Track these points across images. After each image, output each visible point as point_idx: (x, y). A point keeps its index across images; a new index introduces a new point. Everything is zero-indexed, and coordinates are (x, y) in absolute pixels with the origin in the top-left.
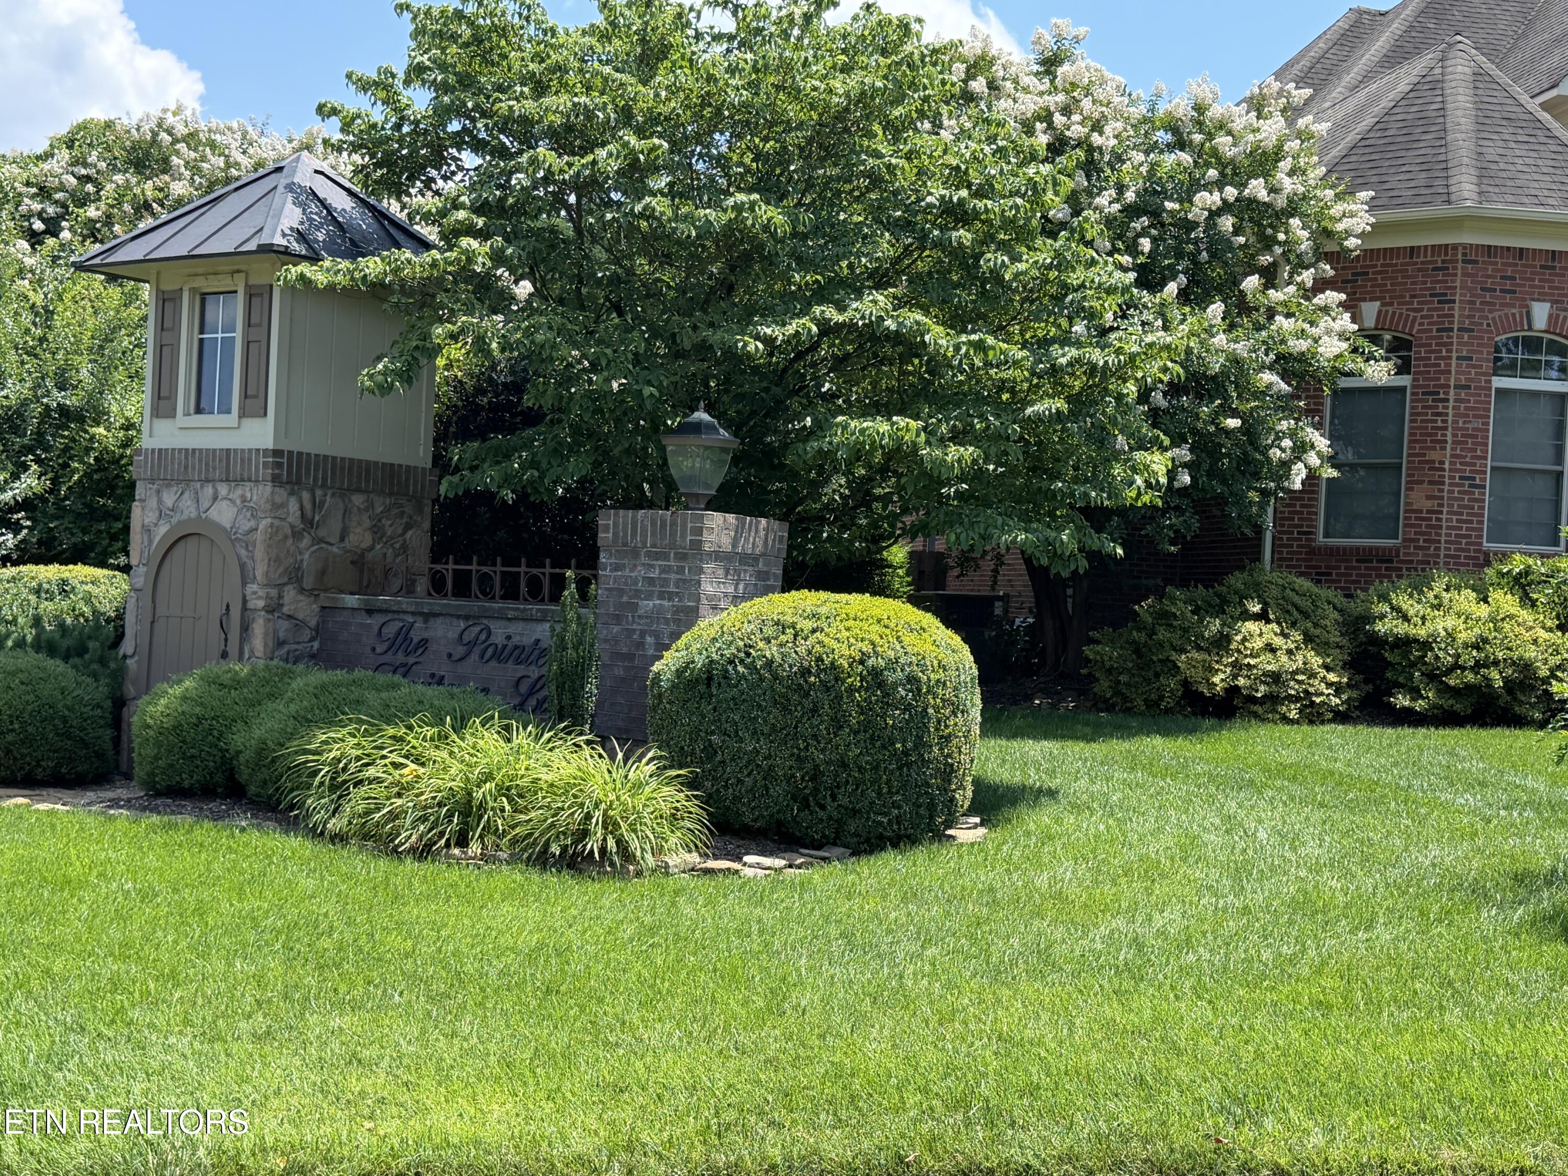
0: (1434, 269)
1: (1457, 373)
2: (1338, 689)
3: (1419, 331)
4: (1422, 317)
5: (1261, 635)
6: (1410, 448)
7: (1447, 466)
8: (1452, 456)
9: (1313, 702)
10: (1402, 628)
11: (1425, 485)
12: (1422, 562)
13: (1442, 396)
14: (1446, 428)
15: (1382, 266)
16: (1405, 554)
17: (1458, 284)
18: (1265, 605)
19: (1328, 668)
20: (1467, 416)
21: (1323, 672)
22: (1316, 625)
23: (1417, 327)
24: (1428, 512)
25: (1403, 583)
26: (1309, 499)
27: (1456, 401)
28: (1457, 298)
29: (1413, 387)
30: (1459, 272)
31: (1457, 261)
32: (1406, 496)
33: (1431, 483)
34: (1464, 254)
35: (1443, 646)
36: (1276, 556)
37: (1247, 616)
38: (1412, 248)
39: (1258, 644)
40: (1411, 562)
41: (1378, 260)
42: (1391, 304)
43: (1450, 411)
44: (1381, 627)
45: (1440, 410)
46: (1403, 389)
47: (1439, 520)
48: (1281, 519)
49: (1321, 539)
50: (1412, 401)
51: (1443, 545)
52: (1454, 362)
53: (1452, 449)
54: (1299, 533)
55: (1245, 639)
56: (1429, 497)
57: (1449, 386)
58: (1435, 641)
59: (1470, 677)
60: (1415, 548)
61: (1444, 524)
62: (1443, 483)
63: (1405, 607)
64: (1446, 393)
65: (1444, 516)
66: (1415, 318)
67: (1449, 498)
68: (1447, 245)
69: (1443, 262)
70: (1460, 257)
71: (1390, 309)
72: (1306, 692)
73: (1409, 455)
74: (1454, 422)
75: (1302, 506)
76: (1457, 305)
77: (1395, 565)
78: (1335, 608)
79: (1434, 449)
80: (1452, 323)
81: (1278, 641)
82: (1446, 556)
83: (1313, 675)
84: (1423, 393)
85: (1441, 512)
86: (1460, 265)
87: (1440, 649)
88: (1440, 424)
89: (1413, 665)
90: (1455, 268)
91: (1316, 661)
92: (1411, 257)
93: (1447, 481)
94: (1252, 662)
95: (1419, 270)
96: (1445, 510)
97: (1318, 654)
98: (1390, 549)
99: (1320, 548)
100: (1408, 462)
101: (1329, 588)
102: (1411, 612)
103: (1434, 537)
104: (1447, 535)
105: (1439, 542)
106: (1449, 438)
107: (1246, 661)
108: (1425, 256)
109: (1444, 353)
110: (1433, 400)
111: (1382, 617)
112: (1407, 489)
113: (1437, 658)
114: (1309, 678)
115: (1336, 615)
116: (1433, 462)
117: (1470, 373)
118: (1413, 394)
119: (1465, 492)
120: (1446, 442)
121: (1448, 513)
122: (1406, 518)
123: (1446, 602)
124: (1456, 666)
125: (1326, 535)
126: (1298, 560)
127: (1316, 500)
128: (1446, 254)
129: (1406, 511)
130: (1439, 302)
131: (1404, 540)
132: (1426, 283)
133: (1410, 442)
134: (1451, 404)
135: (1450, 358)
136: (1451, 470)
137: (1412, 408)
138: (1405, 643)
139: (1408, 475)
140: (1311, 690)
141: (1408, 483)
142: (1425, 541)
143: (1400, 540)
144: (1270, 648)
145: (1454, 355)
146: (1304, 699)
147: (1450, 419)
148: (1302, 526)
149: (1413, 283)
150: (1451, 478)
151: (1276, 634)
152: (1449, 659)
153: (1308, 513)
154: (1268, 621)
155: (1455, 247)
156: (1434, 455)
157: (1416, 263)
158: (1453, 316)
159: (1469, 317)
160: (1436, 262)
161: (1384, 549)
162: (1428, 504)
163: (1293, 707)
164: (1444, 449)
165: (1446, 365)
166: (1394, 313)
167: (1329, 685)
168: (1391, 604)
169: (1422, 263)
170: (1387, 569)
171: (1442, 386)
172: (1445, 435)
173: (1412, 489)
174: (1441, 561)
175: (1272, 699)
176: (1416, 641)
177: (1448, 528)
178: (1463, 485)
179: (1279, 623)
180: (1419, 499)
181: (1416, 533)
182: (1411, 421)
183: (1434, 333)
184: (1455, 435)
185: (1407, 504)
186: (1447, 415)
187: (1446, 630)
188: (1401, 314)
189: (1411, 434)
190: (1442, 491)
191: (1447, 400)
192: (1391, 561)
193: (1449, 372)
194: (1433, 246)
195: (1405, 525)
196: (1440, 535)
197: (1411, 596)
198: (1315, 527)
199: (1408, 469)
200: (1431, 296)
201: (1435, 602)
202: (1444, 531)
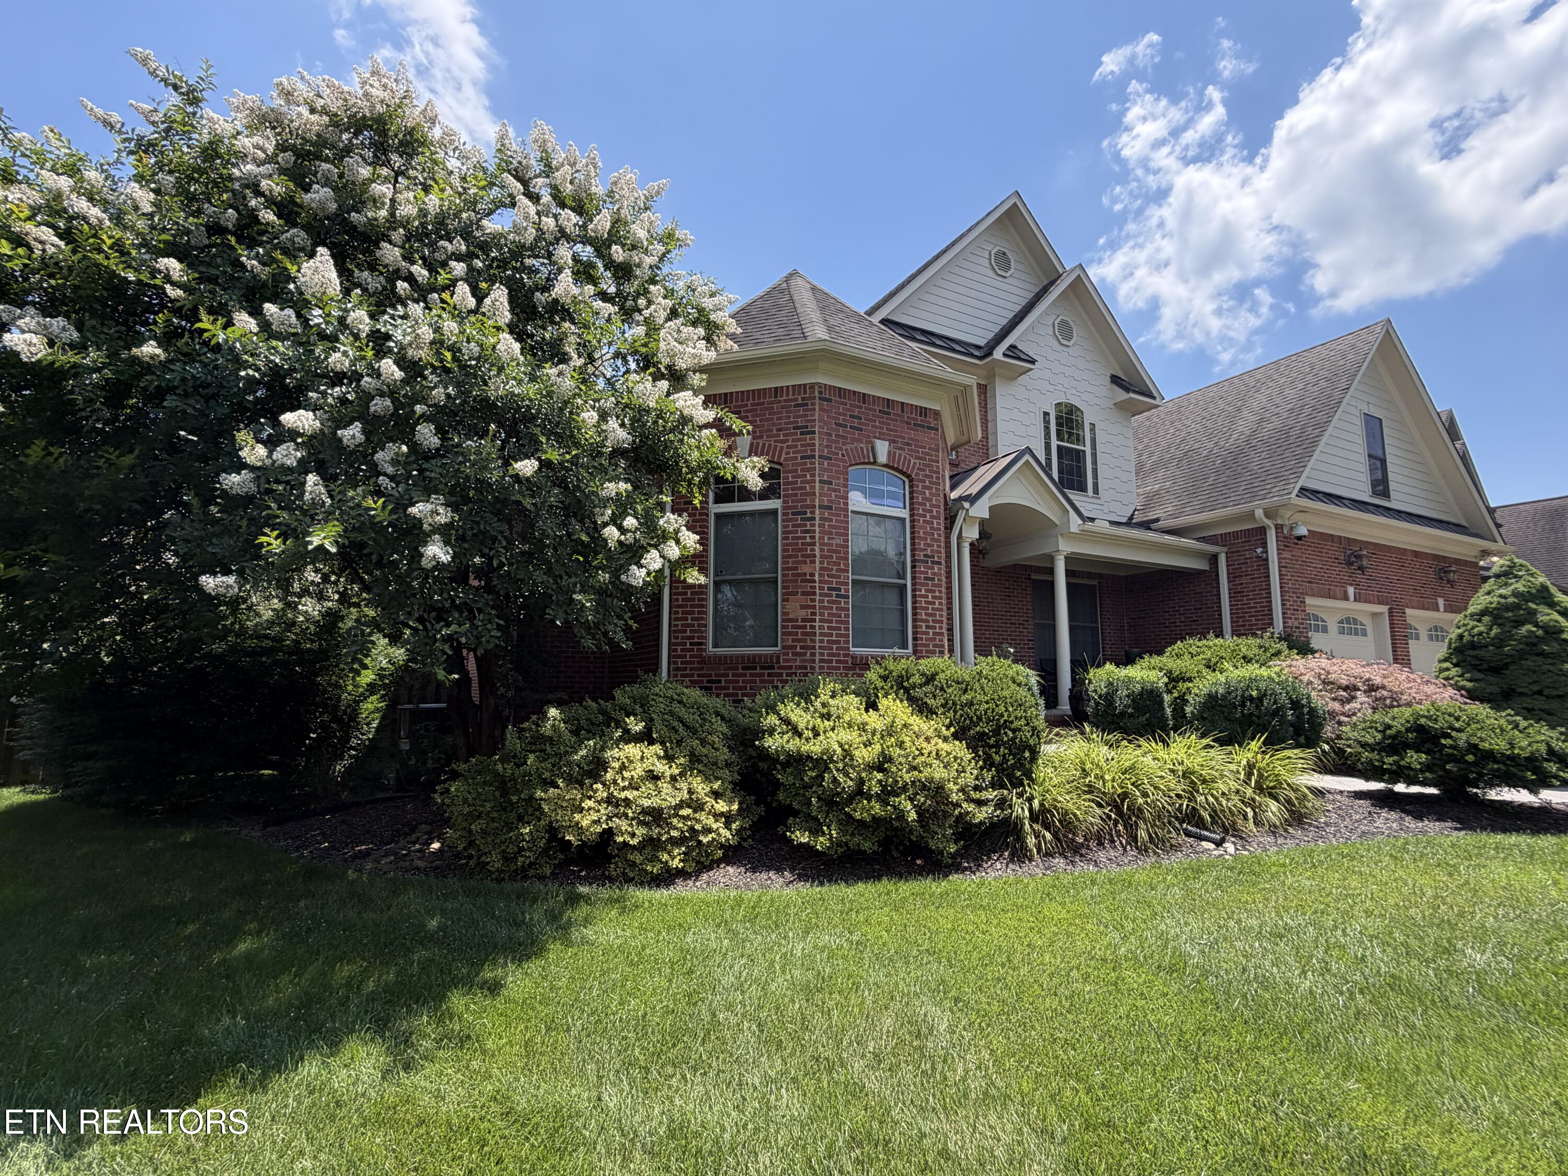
0: (795, 406)
1: (820, 495)
2: (728, 819)
3: (786, 459)
4: (788, 447)
5: (642, 758)
6: (783, 563)
7: (817, 578)
8: (821, 569)
9: (700, 842)
10: (794, 745)
11: (799, 596)
12: (800, 667)
13: (809, 515)
14: (814, 544)
15: (752, 405)
16: (785, 660)
17: (817, 417)
18: (650, 722)
19: (716, 795)
20: (831, 533)
21: (710, 801)
22: (703, 742)
23: (784, 455)
24: (803, 620)
25: (788, 690)
26: (699, 613)
27: (821, 519)
28: (817, 429)
29: (784, 508)
30: (817, 408)
31: (814, 398)
32: (783, 607)
33: (804, 593)
34: (820, 393)
35: (841, 765)
36: (672, 666)
37: (629, 738)
38: (776, 389)
39: (638, 771)
40: (791, 667)
41: (748, 400)
42: (761, 437)
43: (817, 528)
44: (772, 743)
45: (808, 528)
46: (774, 512)
47: (813, 627)
48: (675, 632)
49: (711, 649)
50: (783, 521)
51: (818, 651)
52: (817, 485)
53: (821, 562)
54: (691, 644)
55: (623, 768)
56: (803, 607)
57: (814, 507)
58: (832, 761)
59: (877, 808)
60: (794, 654)
61: (818, 631)
62: (814, 593)
63: (794, 718)
64: (813, 513)
65: (817, 624)
66: (782, 448)
67: (820, 607)
68: (805, 385)
69: (803, 399)
70: (817, 394)
71: (761, 442)
72: (692, 829)
73: (783, 569)
74: (821, 538)
75: (693, 619)
76: (817, 436)
77: (776, 671)
78: (723, 719)
79: (805, 563)
80: (814, 450)
81: (661, 767)
82: (821, 661)
83: (698, 807)
84: (793, 514)
85: (814, 621)
86: (817, 401)
87: (838, 770)
88: (808, 540)
89: (807, 787)
90: (813, 404)
91: (701, 788)
92: (776, 396)
93: (818, 591)
94: (630, 794)
95: (783, 407)
96: (817, 618)
97: (707, 779)
98: (771, 656)
99: (709, 657)
100: (783, 575)
101: (718, 696)
102: (801, 726)
103: (809, 643)
104: (821, 641)
105: (814, 648)
106: (817, 553)
107: (623, 795)
108: (788, 395)
109: (808, 478)
110: (802, 519)
111: (771, 731)
112: (783, 600)
113: (835, 780)
114: (695, 811)
115: (724, 728)
116: (805, 574)
117: (830, 495)
118: (784, 514)
119: (833, 602)
120: (815, 556)
121: (820, 621)
122: (783, 627)
123: (833, 710)
124: (860, 792)
125: (716, 645)
126: (691, 669)
127: (705, 613)
128: (805, 393)
129: (783, 621)
130: (802, 433)
131: (784, 647)
132: (789, 417)
133: (783, 557)
134: (817, 522)
135: (814, 481)
136: (820, 582)
137: (784, 527)
138: (797, 761)
139: (784, 588)
140: (698, 827)
141: (783, 594)
142: (801, 648)
143: (779, 648)
144: (653, 777)
145: (817, 479)
146: (691, 839)
147: (817, 535)
148: (693, 637)
149: (779, 418)
150: (821, 588)
151: (659, 758)
152: (851, 783)
153: (699, 625)
154: (651, 742)
155: (812, 386)
156: (806, 569)
157: (779, 402)
158: (814, 445)
159: (827, 446)
160: (797, 399)
161: (766, 656)
162: (803, 613)
163: (676, 851)
164: (814, 562)
165: (811, 487)
166: (764, 445)
167: (717, 816)
168: (779, 714)
169: (785, 401)
170: (769, 675)
171: (808, 507)
172: (813, 550)
173: (787, 600)
174: (817, 666)
175: (652, 845)
176: (809, 757)
177: (821, 634)
178: (831, 595)
179: (663, 743)
180: (794, 609)
181: (793, 640)
182: (784, 539)
183: (799, 461)
184: (822, 550)
185: (784, 614)
186: (814, 531)
187: (841, 745)
188: (770, 445)
189: (784, 550)
190: (813, 600)
191: (814, 519)
192: (773, 668)
193: (814, 494)
194: (794, 386)
195: (783, 634)
196: (814, 641)
197: (798, 705)
198: (705, 638)
199: (783, 582)
200: (795, 428)
201: (825, 711)
202: (818, 638)
